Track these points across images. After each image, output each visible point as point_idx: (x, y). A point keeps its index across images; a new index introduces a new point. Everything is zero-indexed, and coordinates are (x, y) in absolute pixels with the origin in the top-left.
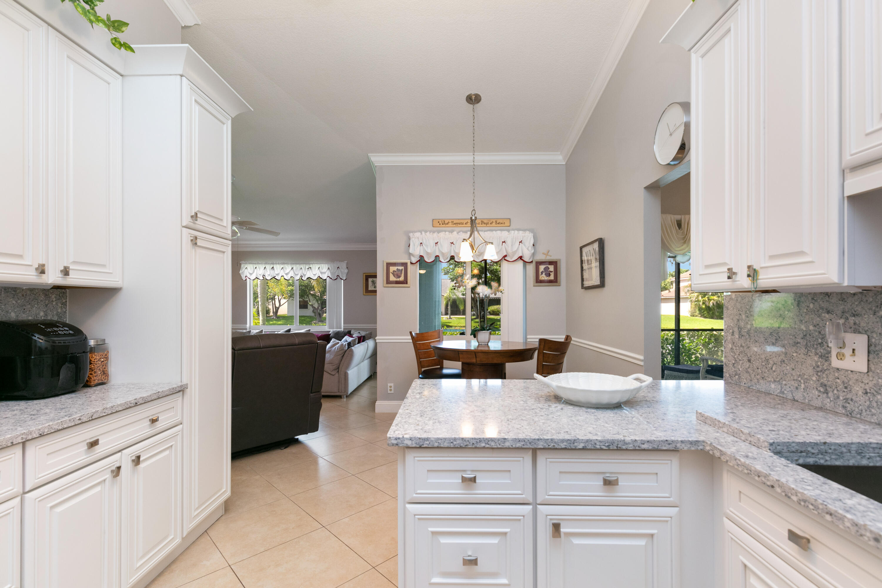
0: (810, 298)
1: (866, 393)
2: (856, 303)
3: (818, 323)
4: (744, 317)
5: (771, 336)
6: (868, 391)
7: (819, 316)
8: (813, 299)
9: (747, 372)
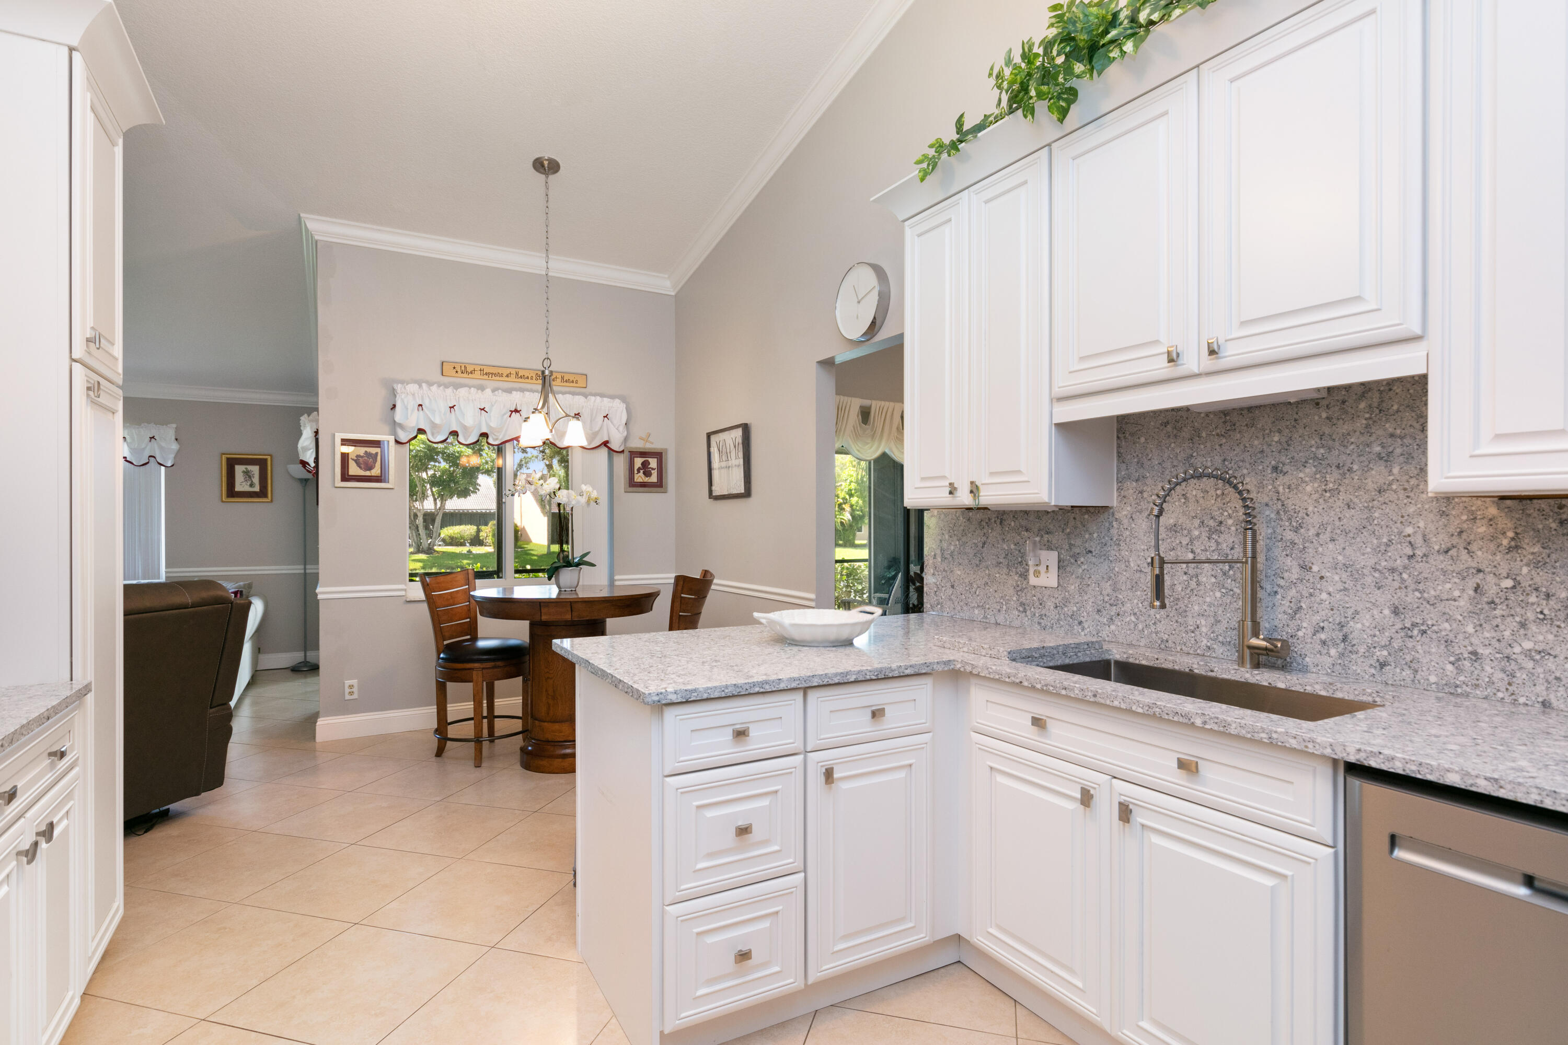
0: (1011, 517)
1: (1057, 607)
2: (1049, 521)
3: (1018, 541)
4: (947, 537)
6: (1058, 605)
7: (1019, 534)
8: (1014, 517)
9: (950, 599)
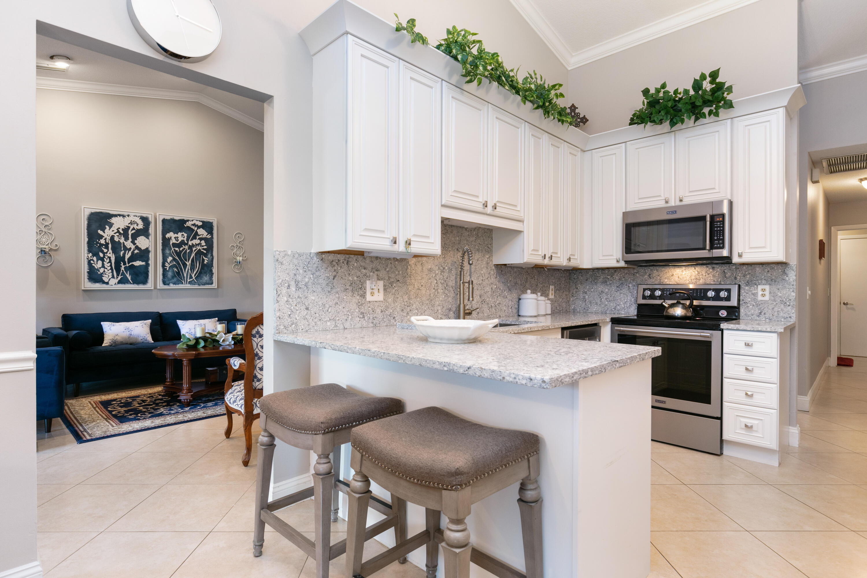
0: (355, 259)
3: (359, 275)
4: (301, 271)
5: (327, 286)
6: (383, 310)
7: (360, 271)
9: (305, 319)
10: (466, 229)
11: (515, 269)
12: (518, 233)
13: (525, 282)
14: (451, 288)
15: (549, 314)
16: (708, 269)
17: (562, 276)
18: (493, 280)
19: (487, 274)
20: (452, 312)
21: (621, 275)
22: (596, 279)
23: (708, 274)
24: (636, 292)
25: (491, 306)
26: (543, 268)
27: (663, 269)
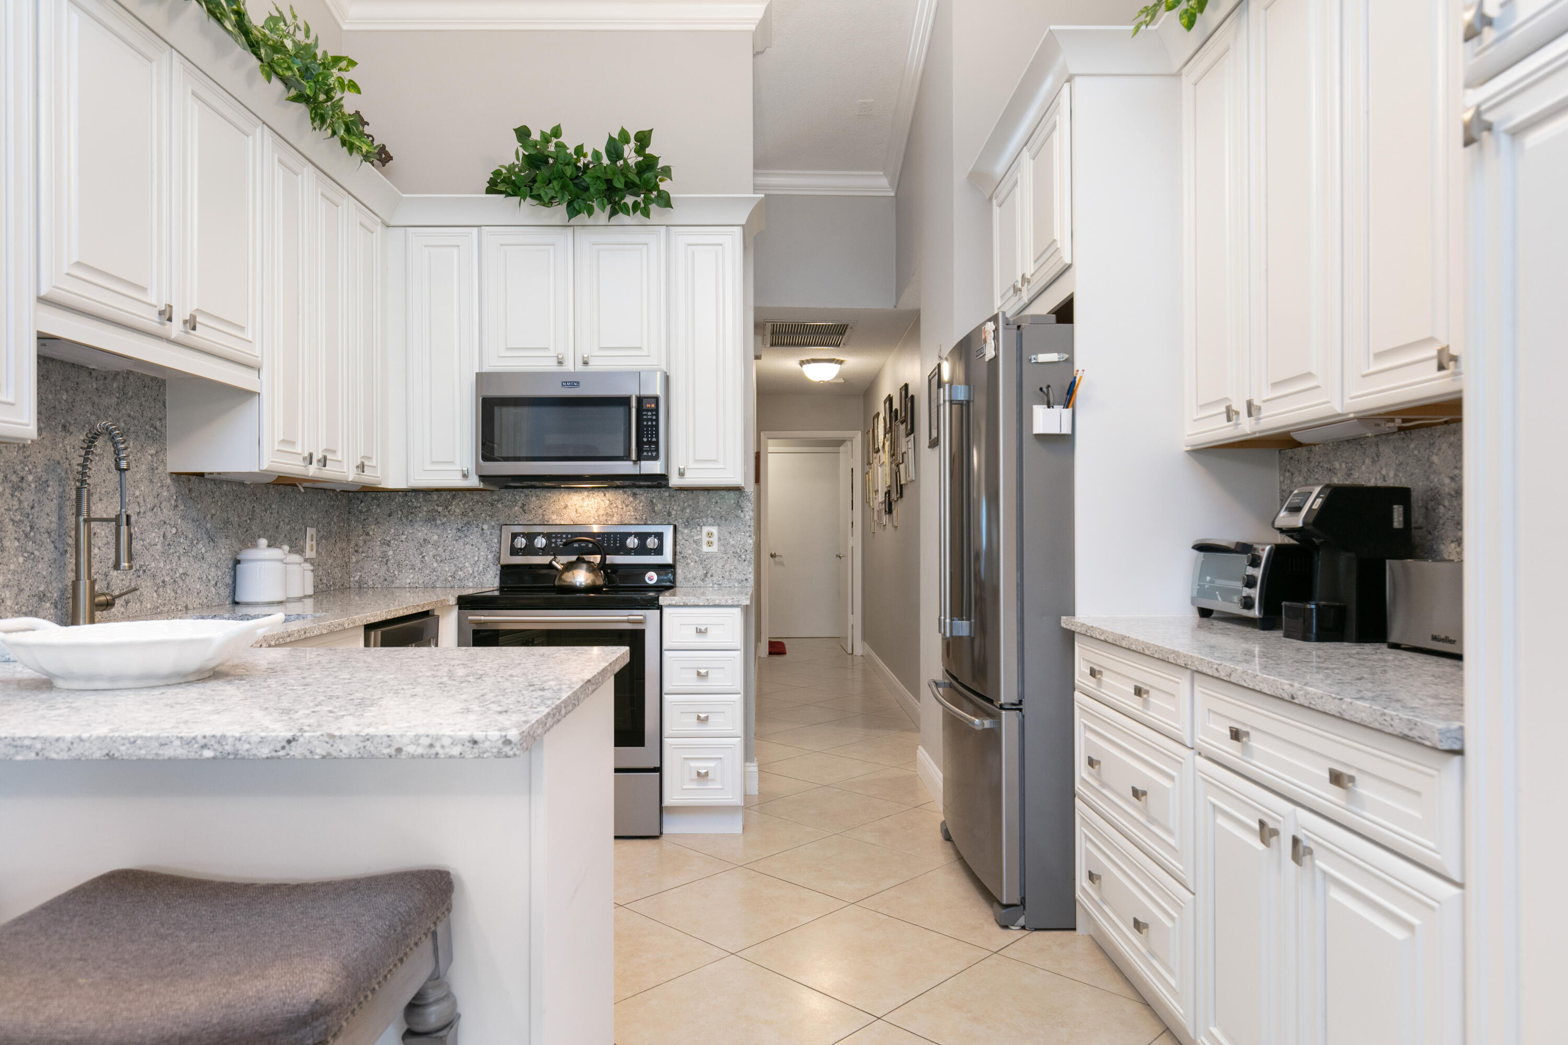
10: (90, 374)
11: (225, 486)
12: (245, 395)
13: (250, 519)
14: (46, 535)
15: (310, 596)
16: (626, 496)
17: (333, 506)
18: (166, 512)
19: (151, 498)
20: (48, 605)
21: (467, 506)
22: (412, 513)
23: (627, 506)
24: (496, 540)
25: (163, 582)
26: (295, 485)
27: (549, 494)
